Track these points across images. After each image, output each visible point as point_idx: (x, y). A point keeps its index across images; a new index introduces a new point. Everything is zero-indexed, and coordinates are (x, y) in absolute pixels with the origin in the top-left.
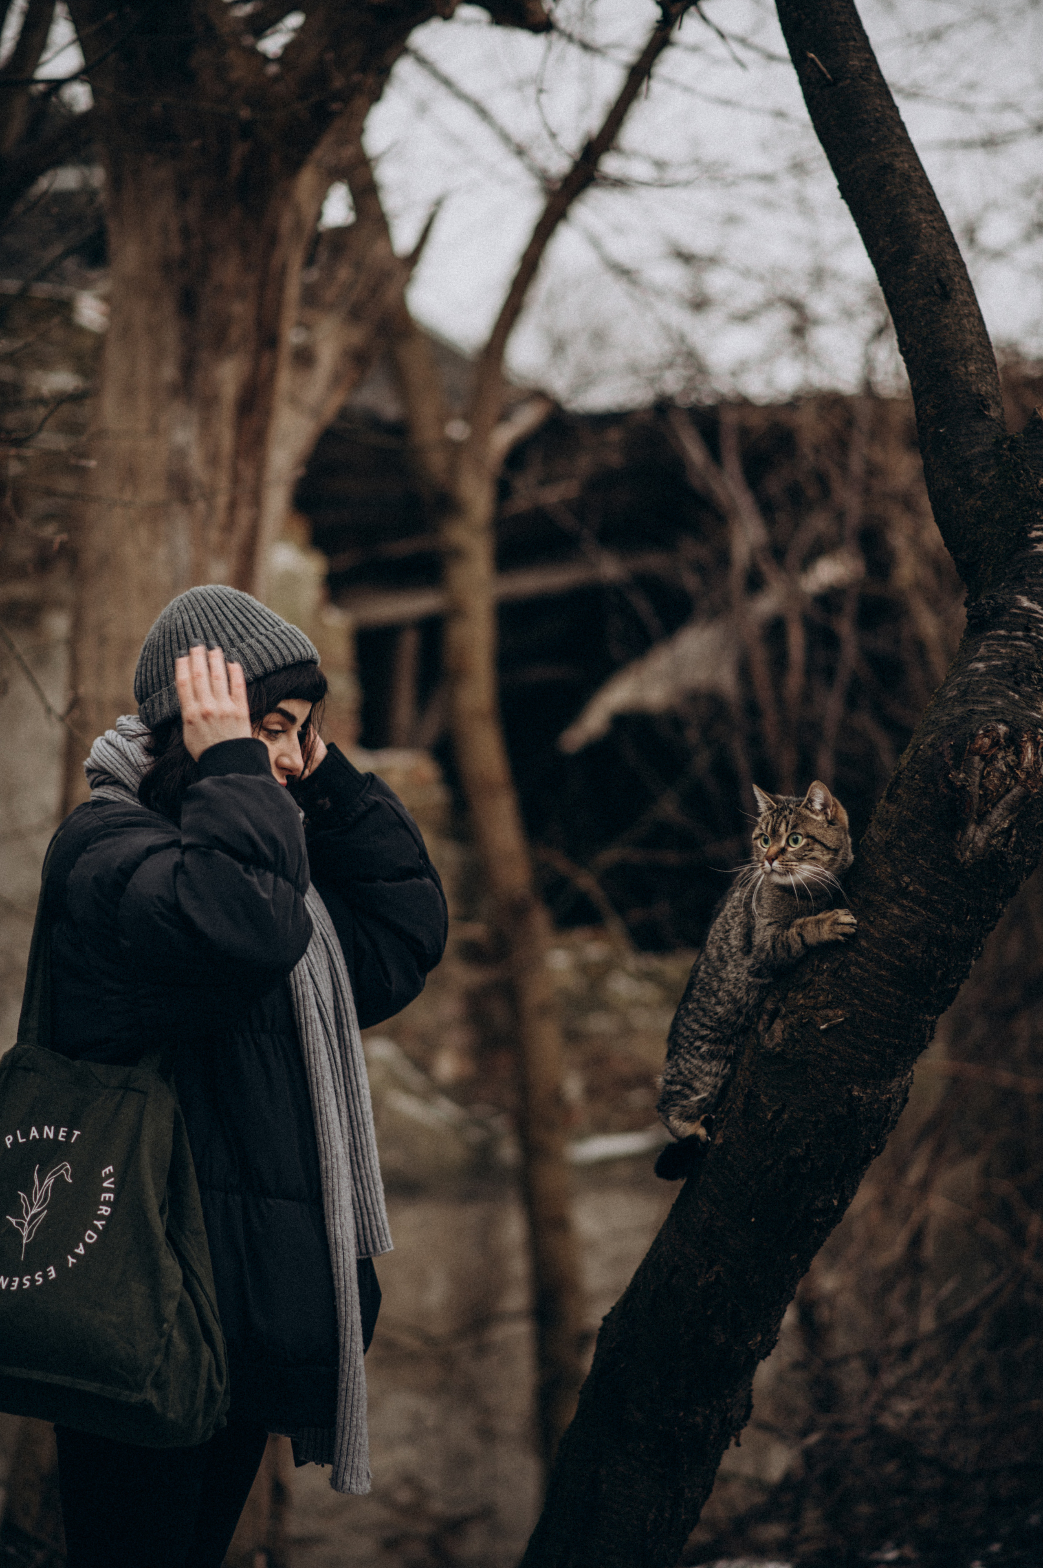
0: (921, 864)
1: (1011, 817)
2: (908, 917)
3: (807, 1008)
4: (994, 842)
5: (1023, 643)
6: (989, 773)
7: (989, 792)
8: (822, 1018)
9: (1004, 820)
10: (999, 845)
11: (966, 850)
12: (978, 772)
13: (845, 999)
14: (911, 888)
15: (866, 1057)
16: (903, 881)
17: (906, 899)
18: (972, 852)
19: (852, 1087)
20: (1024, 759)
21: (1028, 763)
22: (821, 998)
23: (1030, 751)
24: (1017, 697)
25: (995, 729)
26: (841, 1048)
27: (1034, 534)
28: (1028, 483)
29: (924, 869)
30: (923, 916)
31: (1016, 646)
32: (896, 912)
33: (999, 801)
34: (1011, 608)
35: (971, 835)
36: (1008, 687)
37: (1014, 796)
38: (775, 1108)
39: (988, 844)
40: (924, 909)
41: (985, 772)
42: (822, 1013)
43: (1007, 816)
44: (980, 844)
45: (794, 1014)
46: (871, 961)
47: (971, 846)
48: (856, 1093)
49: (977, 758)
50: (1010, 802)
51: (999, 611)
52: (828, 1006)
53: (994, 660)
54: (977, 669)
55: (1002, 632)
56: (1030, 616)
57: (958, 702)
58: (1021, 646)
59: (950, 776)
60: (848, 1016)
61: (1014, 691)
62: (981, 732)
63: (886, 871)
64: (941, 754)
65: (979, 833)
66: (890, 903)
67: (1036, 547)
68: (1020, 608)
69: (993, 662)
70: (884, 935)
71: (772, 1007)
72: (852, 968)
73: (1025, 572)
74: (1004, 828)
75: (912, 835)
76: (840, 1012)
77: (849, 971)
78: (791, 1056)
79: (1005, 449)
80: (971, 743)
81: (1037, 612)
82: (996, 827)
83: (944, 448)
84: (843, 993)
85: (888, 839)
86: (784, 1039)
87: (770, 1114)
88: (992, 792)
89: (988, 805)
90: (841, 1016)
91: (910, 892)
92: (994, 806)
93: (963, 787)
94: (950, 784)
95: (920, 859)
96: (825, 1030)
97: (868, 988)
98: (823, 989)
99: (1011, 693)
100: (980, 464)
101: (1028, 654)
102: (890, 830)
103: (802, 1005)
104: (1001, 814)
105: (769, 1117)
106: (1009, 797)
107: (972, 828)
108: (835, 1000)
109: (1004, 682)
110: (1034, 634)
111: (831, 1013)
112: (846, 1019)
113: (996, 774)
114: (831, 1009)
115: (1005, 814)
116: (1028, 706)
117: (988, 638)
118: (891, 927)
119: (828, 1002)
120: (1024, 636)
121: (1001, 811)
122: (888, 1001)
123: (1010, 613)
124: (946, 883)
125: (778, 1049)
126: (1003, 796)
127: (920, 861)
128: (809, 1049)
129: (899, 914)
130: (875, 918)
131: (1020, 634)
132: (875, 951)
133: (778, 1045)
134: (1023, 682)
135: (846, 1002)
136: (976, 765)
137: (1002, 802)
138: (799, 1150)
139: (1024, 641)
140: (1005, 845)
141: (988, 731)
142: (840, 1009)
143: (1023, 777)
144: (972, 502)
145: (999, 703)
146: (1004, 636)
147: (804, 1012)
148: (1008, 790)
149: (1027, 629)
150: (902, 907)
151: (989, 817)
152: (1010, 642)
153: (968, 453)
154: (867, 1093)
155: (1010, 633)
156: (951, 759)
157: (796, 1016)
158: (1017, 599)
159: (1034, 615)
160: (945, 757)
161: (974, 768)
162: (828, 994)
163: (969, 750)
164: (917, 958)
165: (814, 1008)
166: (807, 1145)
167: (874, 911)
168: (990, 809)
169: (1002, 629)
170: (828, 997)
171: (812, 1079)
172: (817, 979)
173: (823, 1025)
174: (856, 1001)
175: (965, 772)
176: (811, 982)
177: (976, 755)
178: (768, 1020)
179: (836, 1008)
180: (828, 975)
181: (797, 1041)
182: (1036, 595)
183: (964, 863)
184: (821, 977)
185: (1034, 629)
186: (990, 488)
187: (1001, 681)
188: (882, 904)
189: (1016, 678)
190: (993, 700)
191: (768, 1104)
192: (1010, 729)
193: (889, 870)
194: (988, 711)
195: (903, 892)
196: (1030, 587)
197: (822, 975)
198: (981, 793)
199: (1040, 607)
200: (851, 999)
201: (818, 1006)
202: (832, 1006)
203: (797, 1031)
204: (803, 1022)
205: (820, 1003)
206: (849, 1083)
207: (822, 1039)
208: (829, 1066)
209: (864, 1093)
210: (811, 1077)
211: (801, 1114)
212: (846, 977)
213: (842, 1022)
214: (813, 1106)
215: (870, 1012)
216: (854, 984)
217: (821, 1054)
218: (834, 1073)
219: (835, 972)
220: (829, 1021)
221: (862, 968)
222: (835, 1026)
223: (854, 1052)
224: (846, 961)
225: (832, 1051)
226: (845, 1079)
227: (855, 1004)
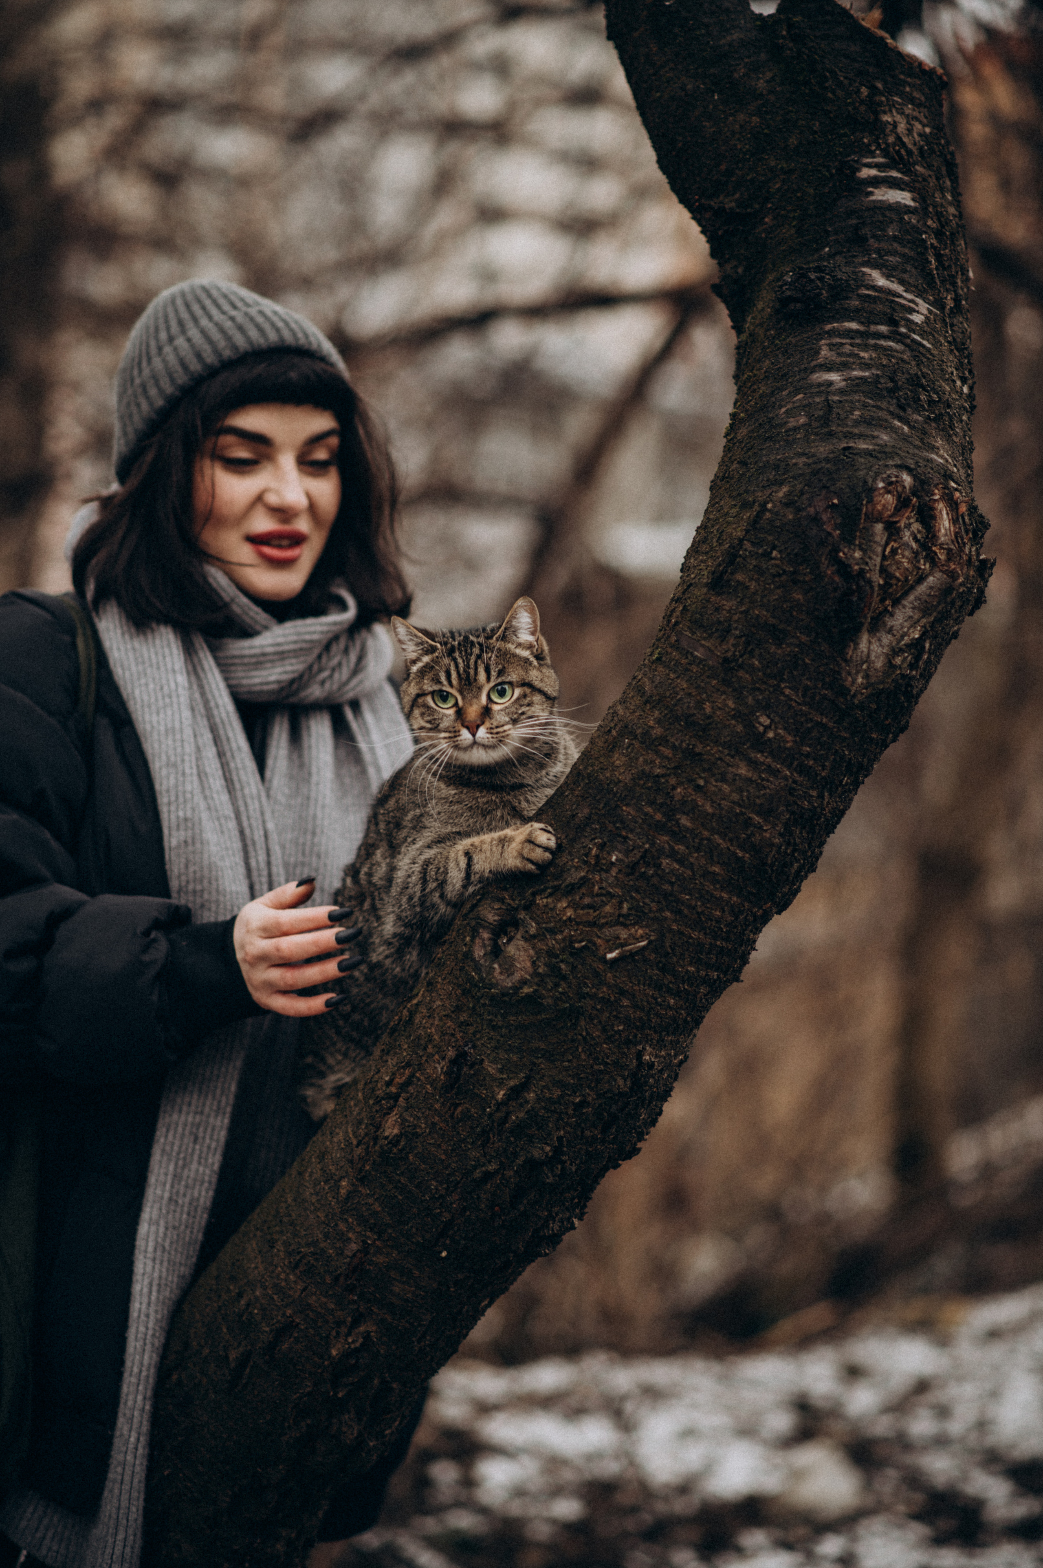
0: (788, 696)
1: (924, 620)
2: (763, 780)
3: (578, 924)
4: (898, 660)
5: (891, 344)
6: (894, 551)
7: (894, 581)
8: (608, 941)
9: (913, 626)
10: (905, 665)
11: (858, 672)
12: (879, 549)
13: (651, 911)
14: (771, 735)
15: (672, 1001)
16: (760, 723)
17: (762, 752)
18: (867, 676)
19: (644, 1049)
20: (939, 530)
21: (946, 535)
22: (608, 909)
23: (945, 516)
24: (906, 429)
25: (899, 482)
26: (636, 988)
27: (866, 173)
28: (840, 93)
29: (794, 704)
30: (786, 778)
31: (882, 347)
32: (743, 771)
33: (906, 594)
34: (859, 287)
35: (865, 650)
36: (891, 413)
37: (931, 588)
38: (512, 1083)
39: (890, 665)
40: (789, 767)
41: (888, 550)
42: (608, 932)
43: (918, 621)
44: (879, 664)
45: (556, 934)
46: (698, 850)
47: (864, 667)
48: (647, 1058)
49: (879, 527)
50: (925, 597)
51: (840, 291)
52: (621, 921)
53: (854, 369)
54: (830, 383)
55: (854, 326)
56: (893, 301)
57: (816, 434)
58: (890, 349)
59: (841, 554)
60: (652, 938)
61: (900, 419)
62: (881, 485)
63: (727, 705)
64: (816, 519)
65: (875, 647)
66: (733, 757)
67: (871, 193)
68: (874, 288)
69: (855, 373)
70: (722, 809)
71: (496, 918)
72: (665, 862)
73: (866, 231)
74: (914, 638)
75: (773, 649)
76: (640, 932)
77: (657, 866)
78: (550, 1001)
79: (784, 37)
80: (868, 502)
81: (901, 296)
82: (902, 637)
83: (676, 30)
84: (647, 901)
85: (729, 654)
86: (535, 974)
87: (502, 1093)
88: (898, 580)
89: (887, 602)
90: (642, 938)
91: (769, 740)
92: (896, 602)
93: (862, 572)
94: (843, 568)
95: (786, 687)
96: (614, 961)
97: (690, 894)
98: (611, 896)
99: (897, 423)
100: (746, 60)
101: (903, 360)
102: (732, 641)
103: (570, 919)
104: (911, 617)
105: (500, 1096)
106: (922, 588)
107: (865, 638)
108: (633, 912)
109: (884, 405)
110: (903, 330)
111: (624, 934)
112: (650, 942)
113: (907, 553)
114: (625, 926)
115: (916, 617)
116: (923, 443)
117: (831, 333)
118: (735, 797)
119: (620, 915)
120: (891, 332)
121: (910, 612)
122: (718, 913)
123: (858, 295)
124: (824, 726)
125: (526, 990)
126: (912, 588)
127: (787, 691)
128: (585, 990)
129: (750, 775)
130: (706, 782)
131: (883, 329)
132: (706, 834)
133: (524, 982)
134: (909, 405)
135: (652, 915)
136: (878, 539)
137: (911, 597)
138: (548, 1148)
139: (893, 341)
140: (912, 666)
141: (891, 483)
142: (641, 927)
143: (942, 557)
144: (741, 117)
145: (885, 438)
146: (857, 331)
147: (575, 931)
148: (921, 579)
149: (893, 322)
150: (753, 764)
151: (890, 622)
152: (872, 342)
153: (723, 42)
154: (660, 1057)
155: (868, 327)
156: (836, 527)
157: (559, 937)
158: (864, 274)
159: (897, 299)
160: (824, 523)
161: (875, 542)
162: (621, 903)
163: (866, 514)
164: (772, 845)
165: (593, 924)
166: (560, 1139)
167: (704, 770)
168: (890, 608)
169: (852, 320)
170: (621, 907)
171: (584, 1038)
172: (597, 877)
173: (611, 952)
174: (668, 914)
175: (861, 549)
176: (584, 881)
177: (877, 521)
178: (490, 939)
179: (634, 925)
180: (620, 871)
181: (564, 978)
182: (894, 268)
183: (854, 696)
184: (604, 875)
185: (903, 323)
186: (772, 98)
187: (879, 404)
188: (720, 759)
189: (898, 399)
190: (876, 433)
191: (499, 1076)
192: (915, 480)
193: (730, 703)
194: (875, 450)
195: (759, 742)
196: (881, 257)
197: (607, 871)
198: (881, 582)
199: (902, 288)
200: (661, 910)
201: (603, 921)
202: (628, 922)
203: (562, 961)
204: (574, 948)
205: (604, 917)
206: (640, 1043)
207: (609, 975)
208: (615, 1016)
209: (656, 1056)
210: (584, 1033)
211: (557, 1093)
212: (653, 876)
213: (644, 948)
214: (580, 1079)
215: (688, 931)
216: (667, 887)
217: (603, 998)
218: (621, 1028)
219: (633, 867)
220: (622, 946)
221: (681, 862)
222: (632, 954)
223: (656, 994)
224: (653, 850)
225: (622, 993)
226: (635, 1036)
227: (666, 918)
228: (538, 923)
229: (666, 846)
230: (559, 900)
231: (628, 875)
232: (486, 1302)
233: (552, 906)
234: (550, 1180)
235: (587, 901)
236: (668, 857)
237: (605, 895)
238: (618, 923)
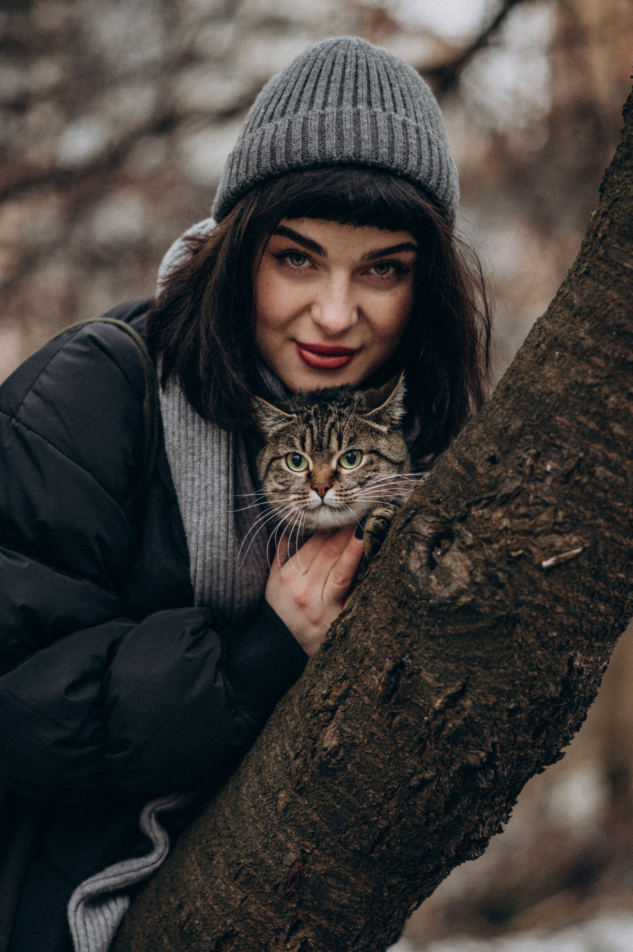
3: (514, 533)
8: (543, 549)
13: (585, 518)
15: (602, 608)
19: (575, 654)
22: (544, 517)
26: (570, 595)
38: (449, 692)
42: (543, 540)
45: (492, 543)
48: (578, 663)
52: (556, 529)
60: (587, 545)
71: (431, 531)
72: (599, 470)
76: (575, 539)
77: (592, 474)
78: (487, 610)
84: (581, 508)
86: (473, 583)
87: (439, 701)
90: (576, 545)
96: (550, 568)
97: (622, 502)
98: (546, 504)
103: (506, 529)
105: (437, 705)
108: (568, 520)
111: (559, 542)
112: (584, 550)
114: (560, 534)
119: (556, 523)
125: (464, 599)
128: (522, 598)
133: (461, 592)
135: (585, 523)
138: (483, 754)
142: (576, 535)
147: (512, 540)
154: (588, 663)
157: (496, 546)
162: (556, 511)
165: (529, 533)
166: (494, 745)
170: (556, 516)
171: (520, 645)
172: (532, 487)
173: (547, 559)
174: (601, 521)
176: (519, 492)
179: (568, 532)
180: (554, 480)
181: (501, 586)
184: (539, 485)
191: (436, 685)
197: (542, 481)
200: (594, 517)
201: (539, 529)
202: (563, 530)
203: (499, 570)
204: (511, 557)
205: (540, 525)
206: (571, 649)
207: (544, 583)
208: (549, 623)
209: (586, 662)
210: (520, 641)
211: (492, 699)
212: (587, 483)
213: (578, 555)
214: (514, 685)
215: (619, 538)
216: (601, 495)
217: (538, 605)
218: (555, 634)
219: (567, 477)
220: (557, 553)
221: (613, 469)
222: (568, 561)
223: (588, 601)
224: (587, 458)
225: (557, 599)
226: (568, 642)
227: (599, 526)
228: (474, 534)
229: (600, 454)
230: (494, 511)
231: (563, 483)
232: (415, 905)
233: (487, 516)
234: (484, 785)
235: (522, 510)
236: (601, 464)
237: (539, 504)
238: (553, 531)
